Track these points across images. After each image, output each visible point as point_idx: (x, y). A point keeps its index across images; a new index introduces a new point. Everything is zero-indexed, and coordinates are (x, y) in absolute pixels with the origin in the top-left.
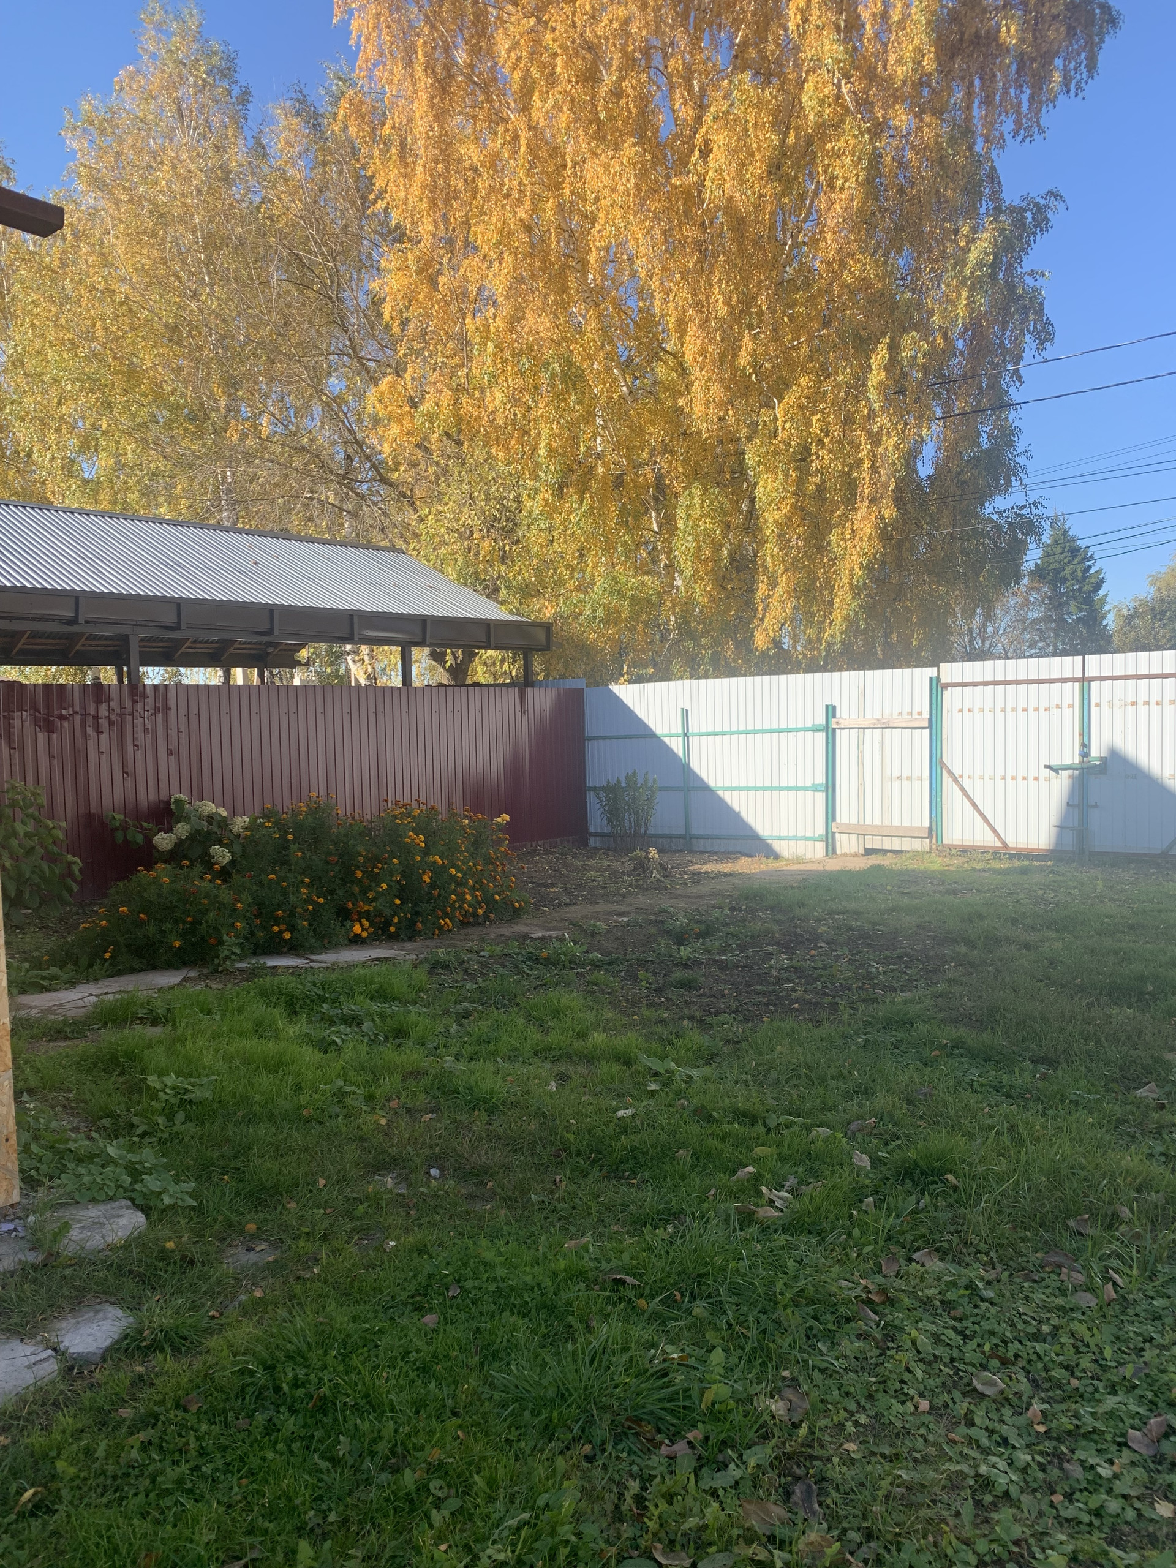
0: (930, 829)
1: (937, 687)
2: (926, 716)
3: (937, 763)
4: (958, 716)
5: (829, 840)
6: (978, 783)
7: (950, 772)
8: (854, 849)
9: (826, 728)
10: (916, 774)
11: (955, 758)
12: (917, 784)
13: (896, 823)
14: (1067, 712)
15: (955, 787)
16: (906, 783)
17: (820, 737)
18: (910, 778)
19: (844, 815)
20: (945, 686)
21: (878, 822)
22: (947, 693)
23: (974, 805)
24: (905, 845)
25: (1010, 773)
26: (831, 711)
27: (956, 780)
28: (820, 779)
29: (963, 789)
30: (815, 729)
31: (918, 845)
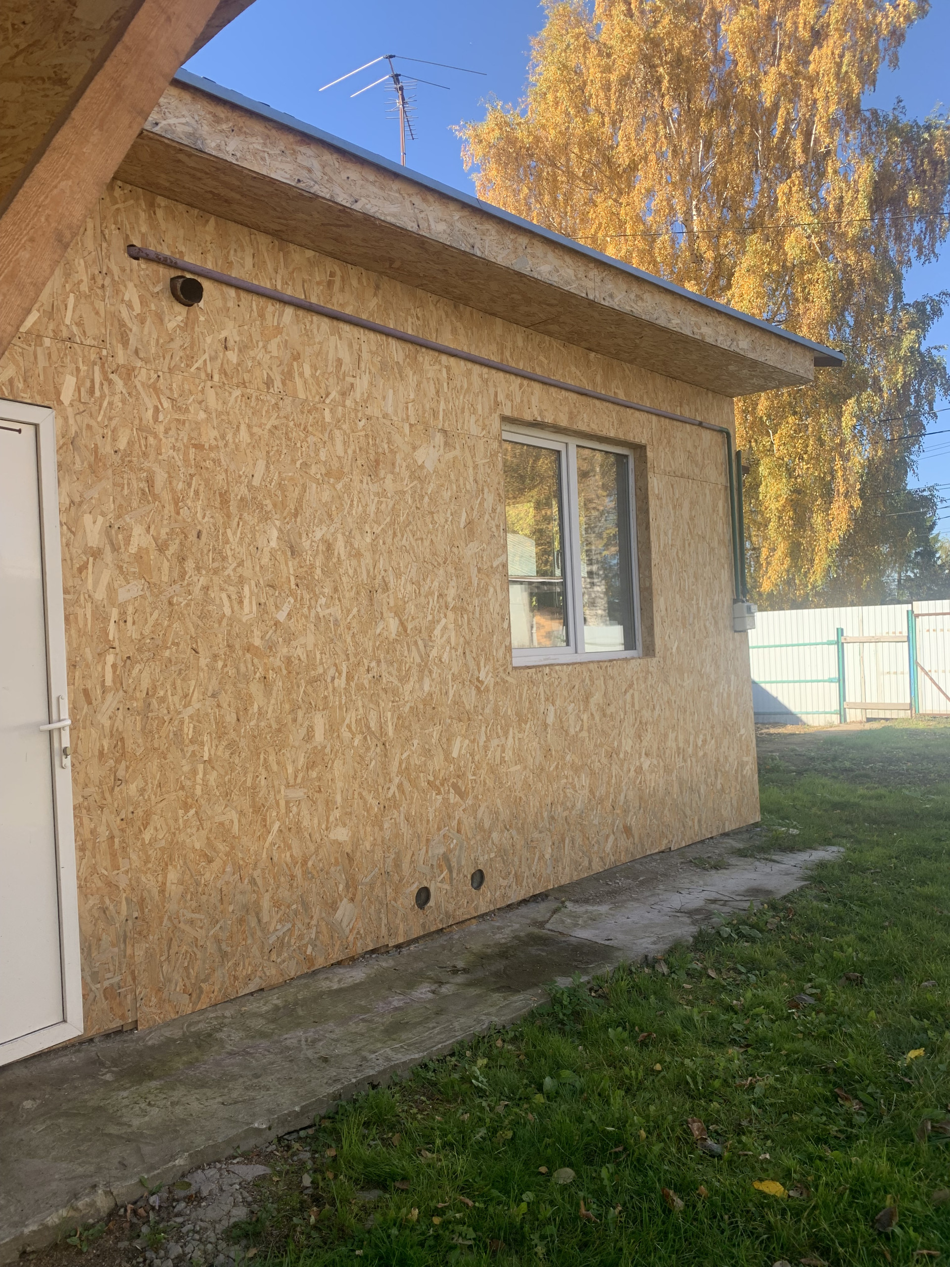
0: (911, 704)
1: (912, 616)
2: (905, 634)
3: (914, 663)
4: (926, 634)
5: (842, 713)
6: (942, 675)
7: (923, 669)
8: (859, 719)
9: (837, 643)
10: (900, 670)
11: (925, 659)
12: (900, 676)
13: (887, 701)
15: (927, 678)
16: (893, 676)
17: (833, 649)
18: (896, 673)
19: (850, 698)
20: (917, 616)
21: (875, 701)
22: (919, 620)
23: (939, 688)
24: (894, 715)
26: (840, 632)
27: (927, 674)
28: (834, 674)
29: (931, 679)
30: (829, 643)
31: (902, 714)
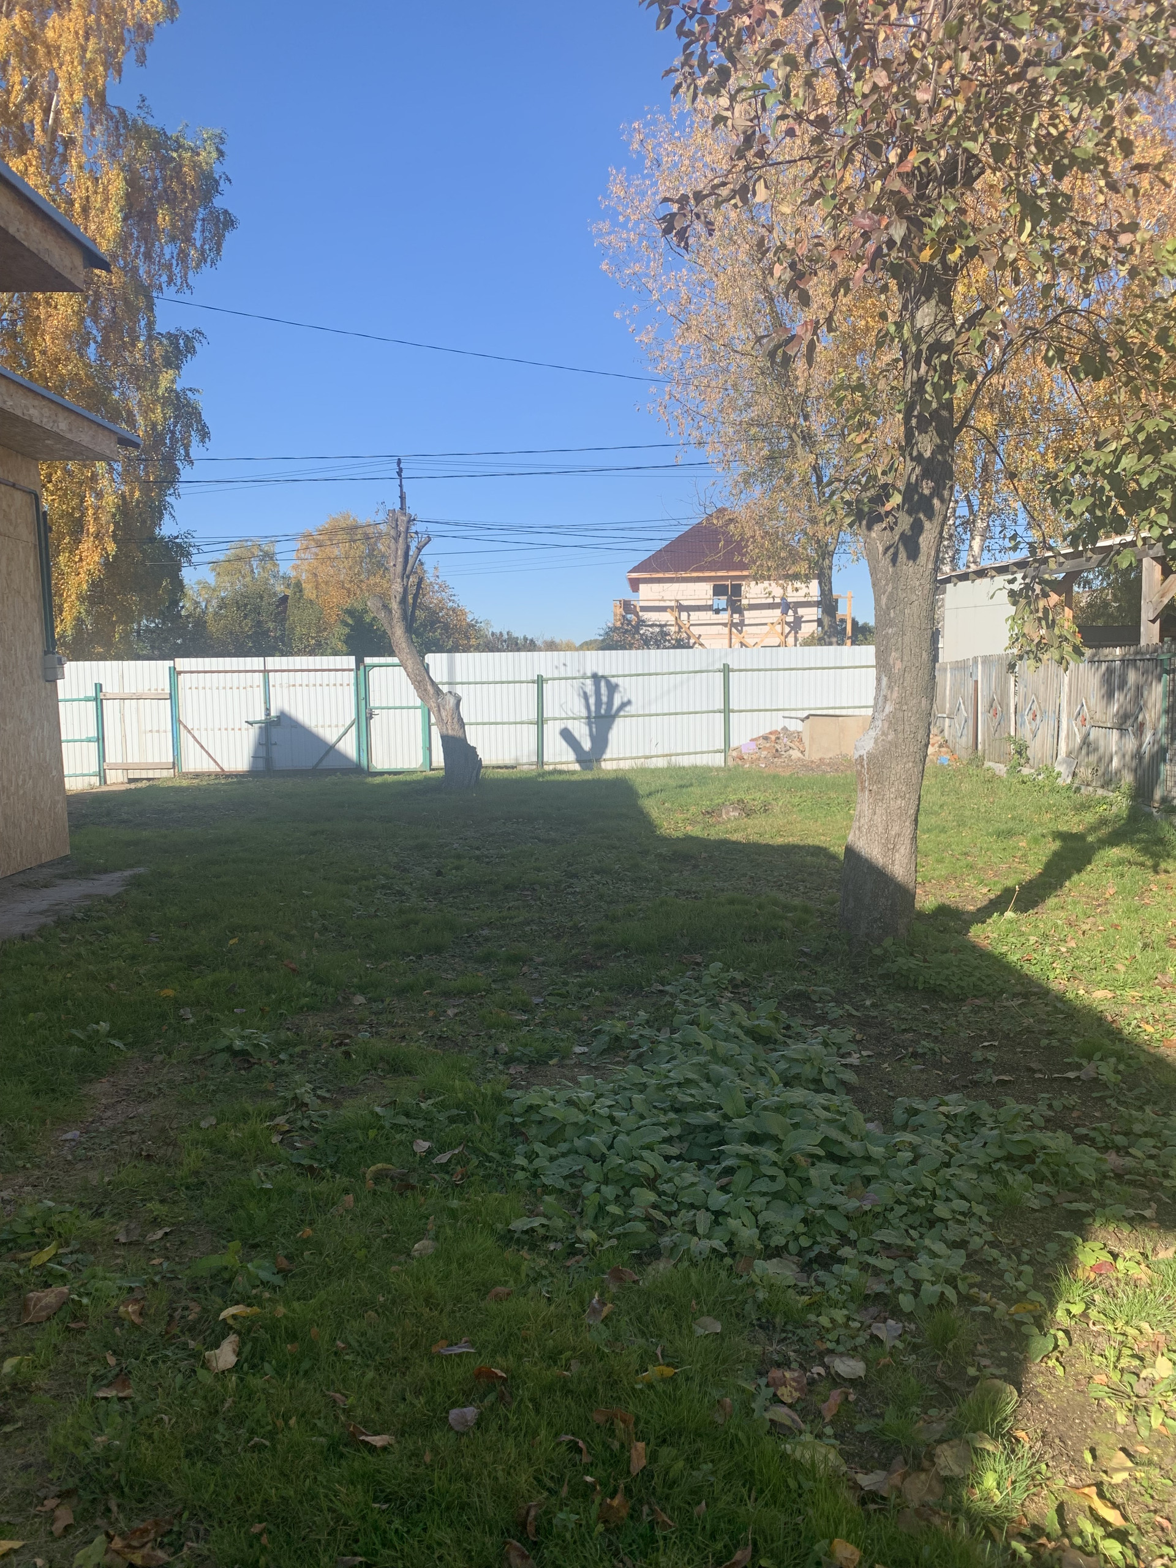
0: (173, 763)
1: (174, 673)
2: (168, 691)
3: (176, 721)
4: (188, 692)
5: (102, 775)
6: (204, 733)
7: (185, 726)
8: (120, 780)
9: (96, 699)
10: (162, 729)
11: (187, 717)
12: (163, 735)
13: (150, 760)
14: (256, 690)
15: (189, 736)
16: (156, 735)
17: (92, 705)
18: (158, 731)
19: (110, 758)
20: (180, 673)
21: (136, 760)
22: (181, 677)
23: (201, 746)
24: (157, 774)
25: (224, 726)
26: (99, 687)
27: (189, 731)
28: (93, 733)
29: (193, 737)
30: (87, 699)
31: (165, 774)
